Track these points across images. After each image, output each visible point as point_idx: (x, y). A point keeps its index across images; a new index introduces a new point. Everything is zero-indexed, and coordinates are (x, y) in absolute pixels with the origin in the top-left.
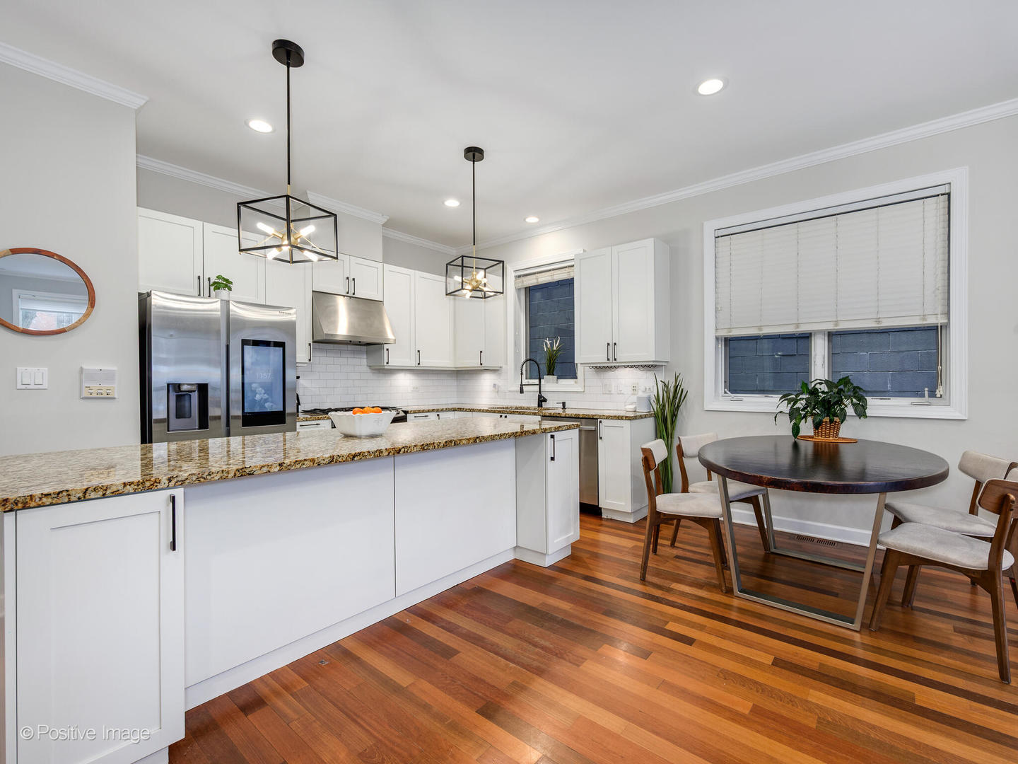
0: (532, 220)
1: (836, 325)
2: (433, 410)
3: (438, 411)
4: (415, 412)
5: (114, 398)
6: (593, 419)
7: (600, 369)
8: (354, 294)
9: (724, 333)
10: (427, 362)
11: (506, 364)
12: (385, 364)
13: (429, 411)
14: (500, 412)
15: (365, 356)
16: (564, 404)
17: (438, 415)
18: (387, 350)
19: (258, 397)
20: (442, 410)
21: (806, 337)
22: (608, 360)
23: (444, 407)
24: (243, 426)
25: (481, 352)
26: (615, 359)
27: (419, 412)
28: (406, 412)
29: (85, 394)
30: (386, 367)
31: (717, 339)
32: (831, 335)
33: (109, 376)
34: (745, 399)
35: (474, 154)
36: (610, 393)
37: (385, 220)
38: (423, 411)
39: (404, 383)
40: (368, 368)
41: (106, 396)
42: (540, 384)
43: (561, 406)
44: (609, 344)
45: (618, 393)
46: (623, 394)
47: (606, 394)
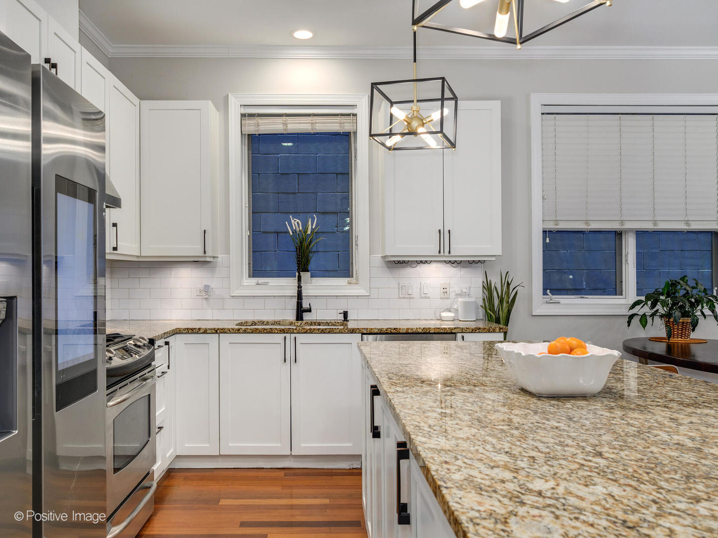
1: (655, 224)
6: (452, 333)
7: (397, 264)
9: (551, 226)
11: (228, 252)
16: (345, 314)
21: (618, 235)
22: (440, 252)
26: (449, 252)
31: (544, 232)
32: (640, 234)
34: (562, 301)
36: (410, 297)
43: (341, 317)
44: (440, 231)
45: (422, 298)
46: (428, 298)
47: (404, 298)
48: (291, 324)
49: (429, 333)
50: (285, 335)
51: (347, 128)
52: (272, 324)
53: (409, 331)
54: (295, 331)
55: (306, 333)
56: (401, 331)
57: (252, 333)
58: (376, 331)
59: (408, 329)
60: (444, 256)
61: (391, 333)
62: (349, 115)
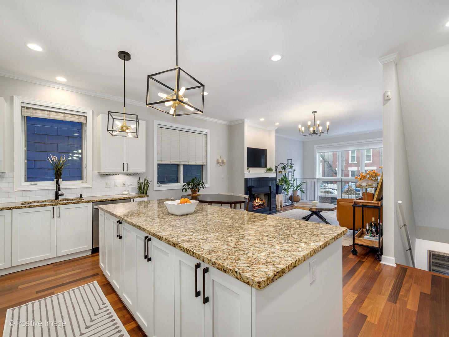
6: (129, 199)
16: (81, 195)
21: (178, 165)
22: (123, 171)
26: (127, 171)
31: (158, 164)
32: (184, 165)
34: (163, 186)
44: (123, 163)
45: (115, 187)
46: (117, 187)
47: (107, 187)
48: (52, 201)
50: (53, 206)
51: (82, 120)
52: (41, 202)
53: (113, 200)
54: (59, 204)
55: (65, 204)
56: (110, 200)
57: (34, 207)
58: (99, 201)
59: (112, 199)
60: (125, 172)
61: (105, 201)
62: (83, 116)
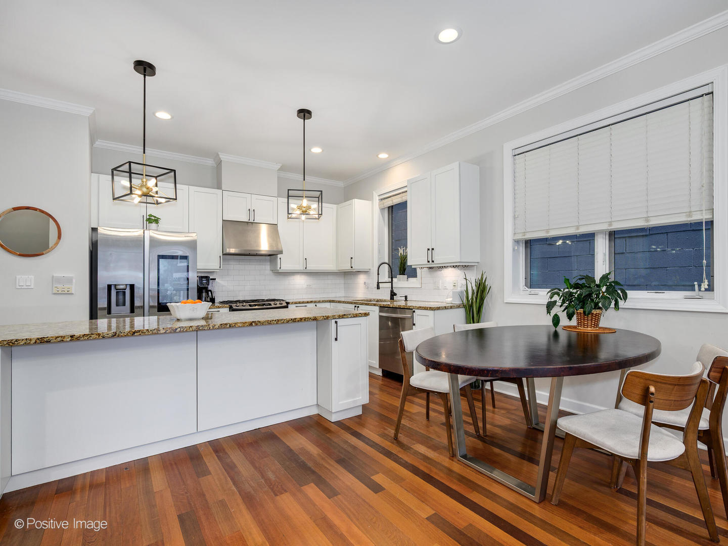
0: (383, 156)
2: (311, 302)
3: (315, 302)
4: (296, 303)
5: (72, 294)
8: (254, 220)
9: (520, 237)
10: (312, 267)
12: (279, 269)
13: (308, 302)
14: (355, 303)
15: (269, 264)
16: (406, 297)
17: (316, 305)
18: (280, 258)
19: (169, 293)
20: (319, 302)
22: (429, 262)
23: (321, 300)
24: (158, 312)
25: (352, 258)
26: (433, 262)
27: (300, 303)
28: (288, 303)
29: (55, 291)
30: (280, 271)
33: (70, 280)
35: (304, 114)
36: (438, 288)
37: (279, 167)
38: (303, 303)
39: (300, 282)
40: (271, 272)
41: (67, 292)
42: (392, 282)
43: (404, 298)
45: (444, 289)
49: (401, 308)
